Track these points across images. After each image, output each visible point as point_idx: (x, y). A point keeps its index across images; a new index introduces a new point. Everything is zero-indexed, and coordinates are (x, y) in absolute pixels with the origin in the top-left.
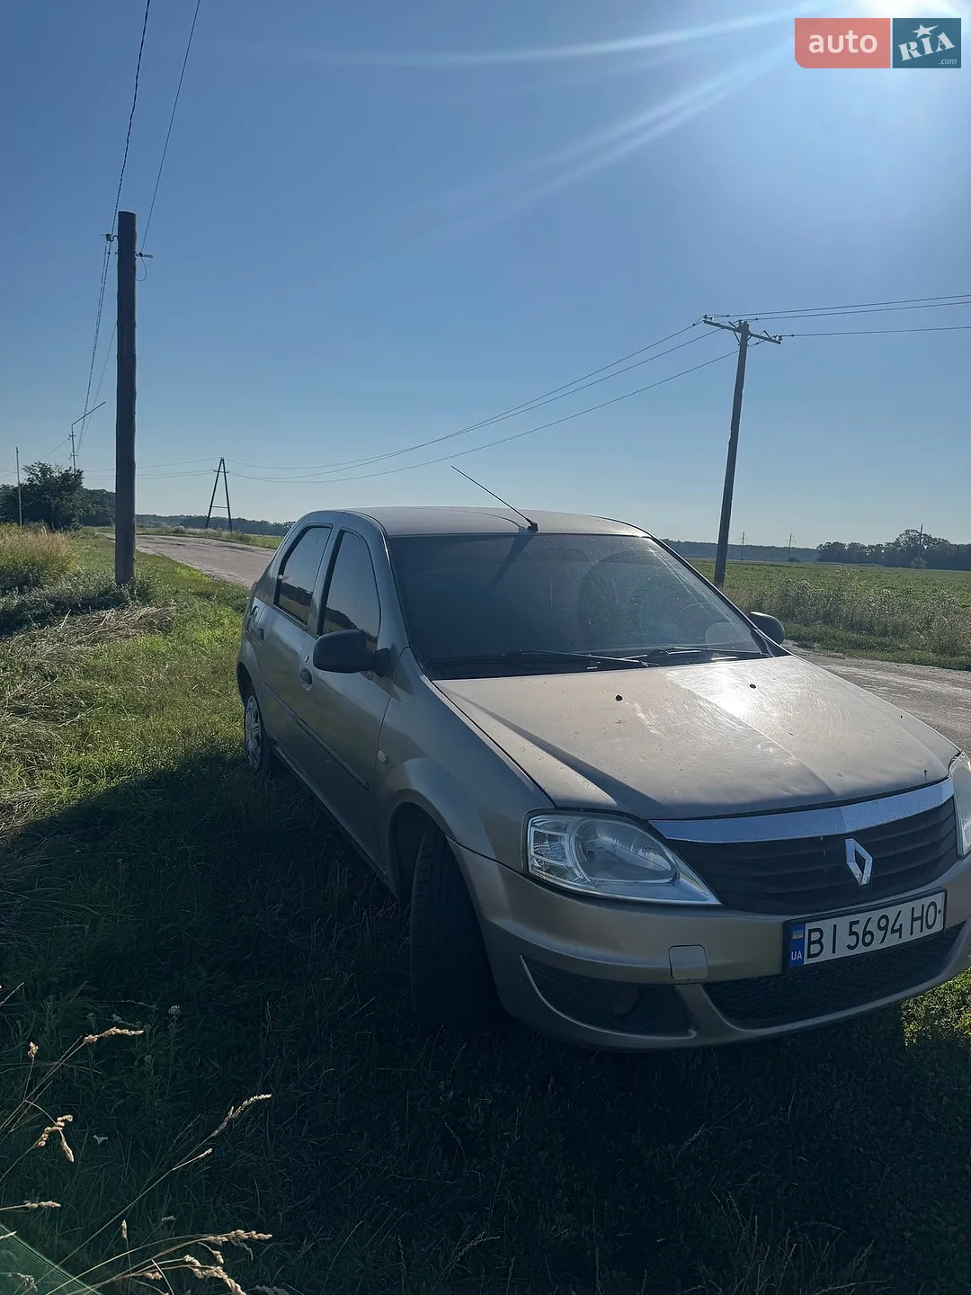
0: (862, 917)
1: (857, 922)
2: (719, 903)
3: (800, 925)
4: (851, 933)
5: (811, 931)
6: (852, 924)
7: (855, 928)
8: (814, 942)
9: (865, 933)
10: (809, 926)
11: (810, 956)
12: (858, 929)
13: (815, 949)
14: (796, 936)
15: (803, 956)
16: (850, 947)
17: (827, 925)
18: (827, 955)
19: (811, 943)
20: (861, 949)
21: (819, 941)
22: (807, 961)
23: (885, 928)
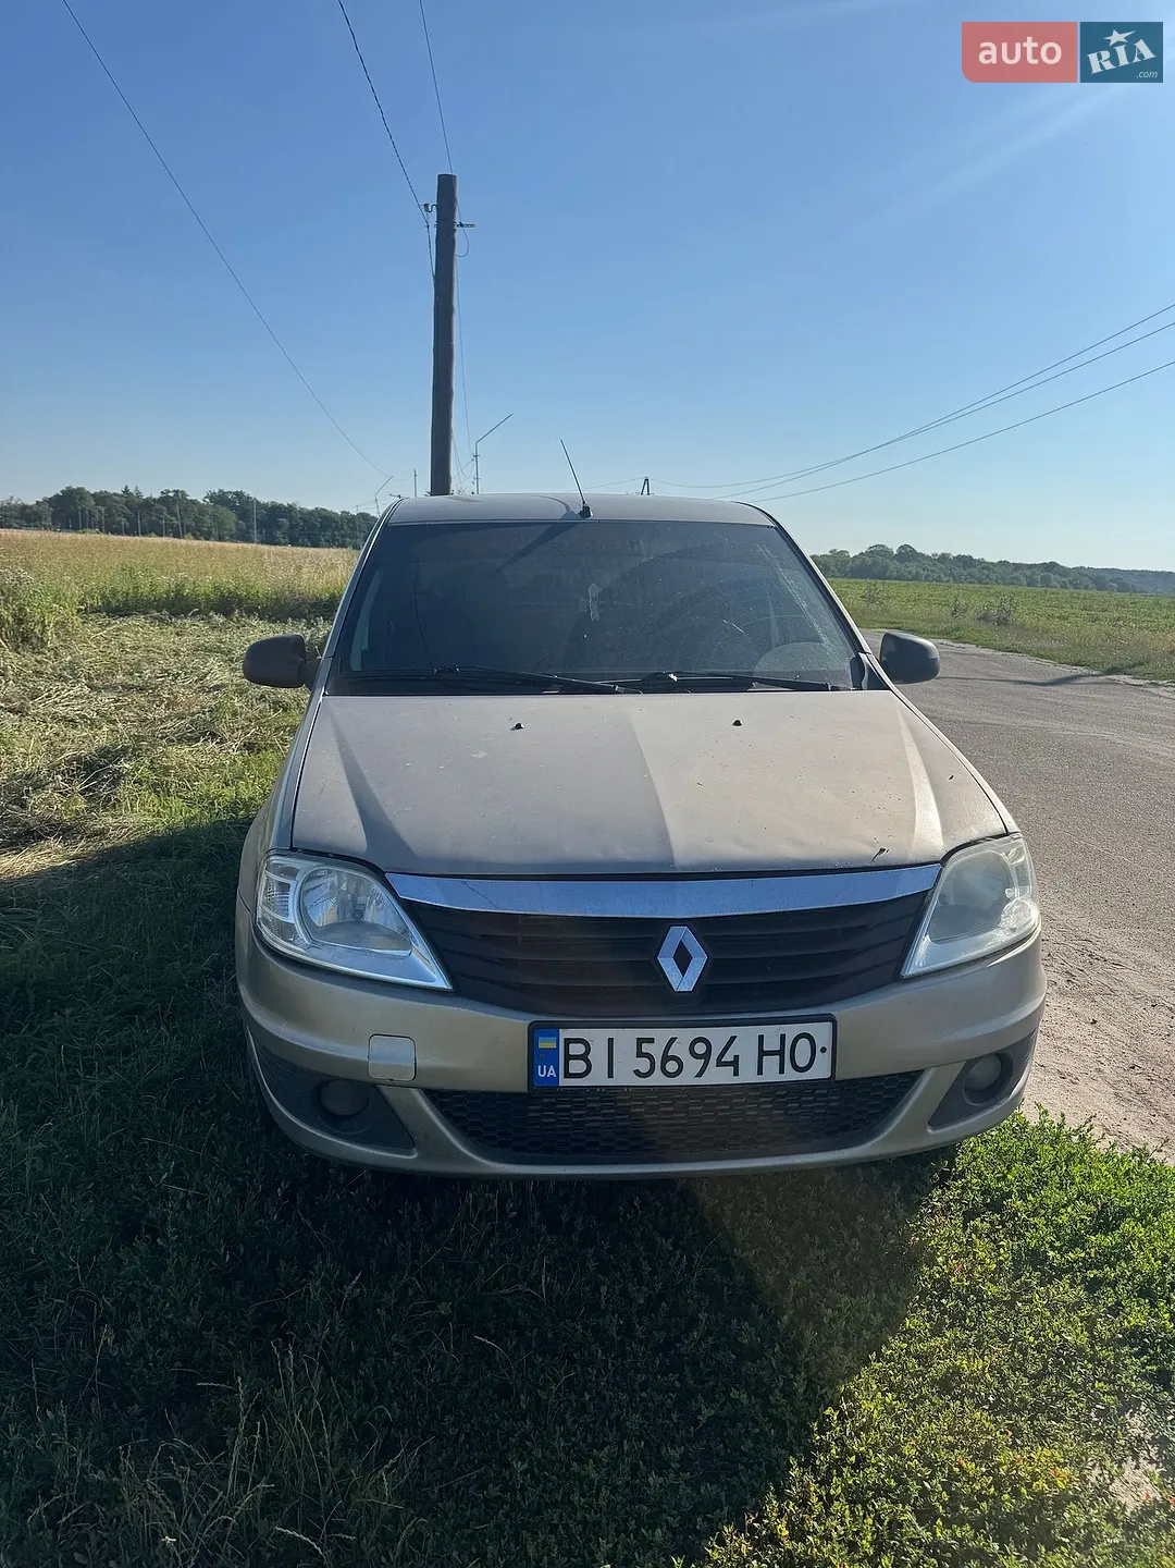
0: (661, 1036)
1: (651, 1041)
2: (450, 988)
3: (552, 1029)
4: (640, 1054)
5: (568, 1042)
6: (640, 1041)
7: (646, 1048)
8: (576, 1057)
9: (666, 1058)
10: (564, 1034)
11: (568, 1075)
12: (656, 1050)
13: (577, 1066)
14: (545, 1043)
15: (557, 1074)
16: (637, 1072)
17: (597, 1037)
18: (599, 1078)
19: (568, 1057)
20: (658, 1079)
21: (584, 1057)
22: (564, 1082)
23: (706, 1056)
